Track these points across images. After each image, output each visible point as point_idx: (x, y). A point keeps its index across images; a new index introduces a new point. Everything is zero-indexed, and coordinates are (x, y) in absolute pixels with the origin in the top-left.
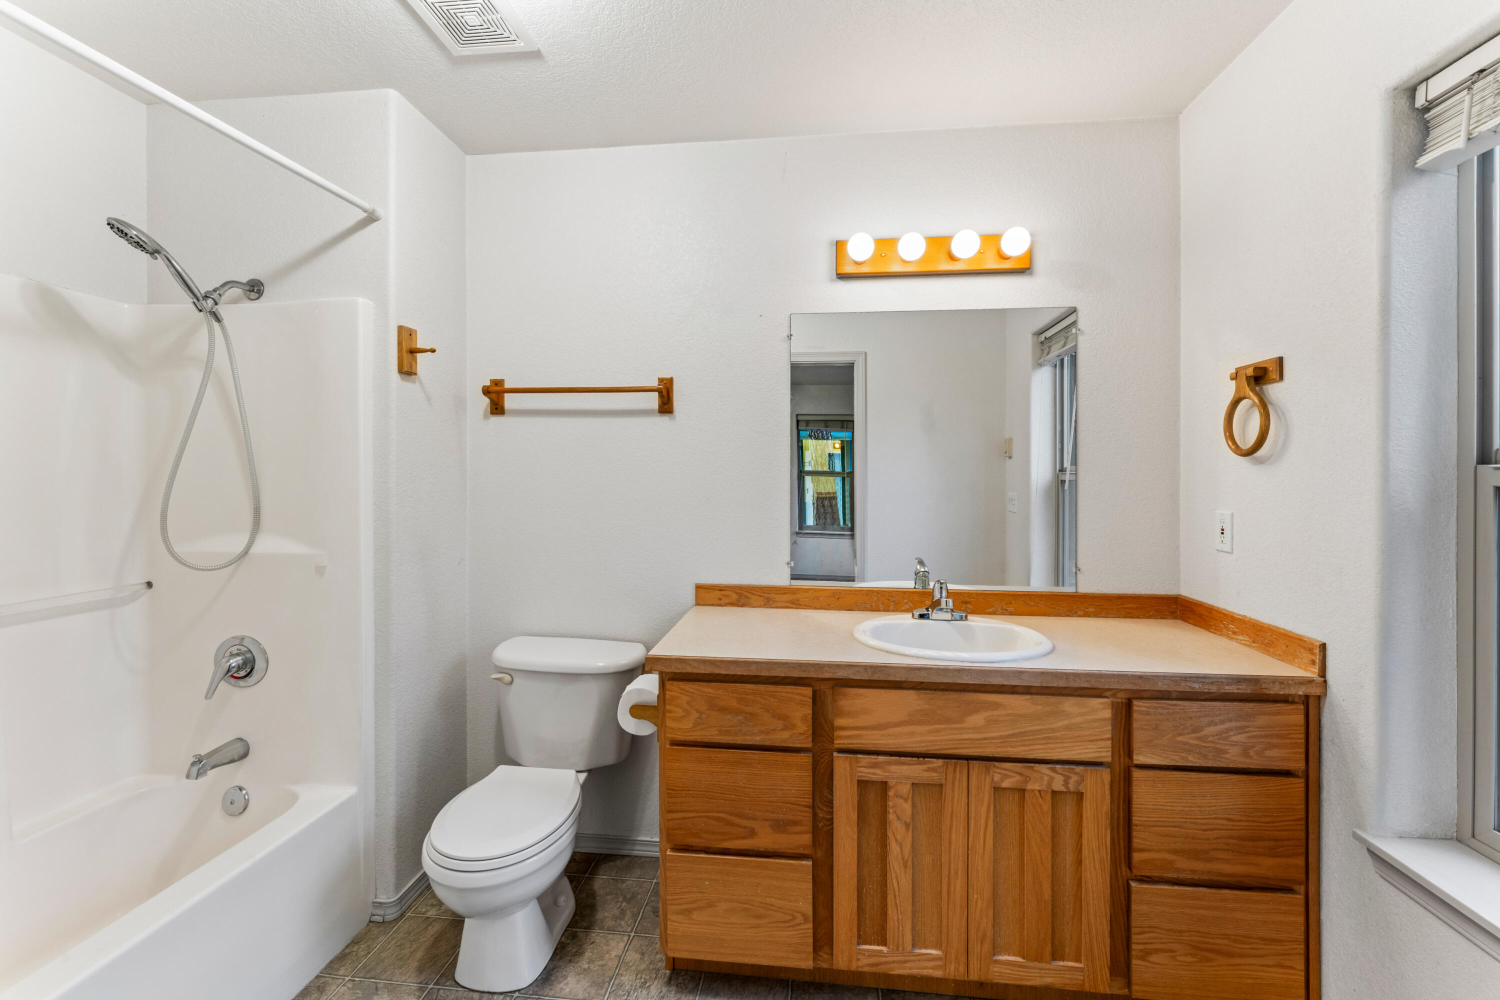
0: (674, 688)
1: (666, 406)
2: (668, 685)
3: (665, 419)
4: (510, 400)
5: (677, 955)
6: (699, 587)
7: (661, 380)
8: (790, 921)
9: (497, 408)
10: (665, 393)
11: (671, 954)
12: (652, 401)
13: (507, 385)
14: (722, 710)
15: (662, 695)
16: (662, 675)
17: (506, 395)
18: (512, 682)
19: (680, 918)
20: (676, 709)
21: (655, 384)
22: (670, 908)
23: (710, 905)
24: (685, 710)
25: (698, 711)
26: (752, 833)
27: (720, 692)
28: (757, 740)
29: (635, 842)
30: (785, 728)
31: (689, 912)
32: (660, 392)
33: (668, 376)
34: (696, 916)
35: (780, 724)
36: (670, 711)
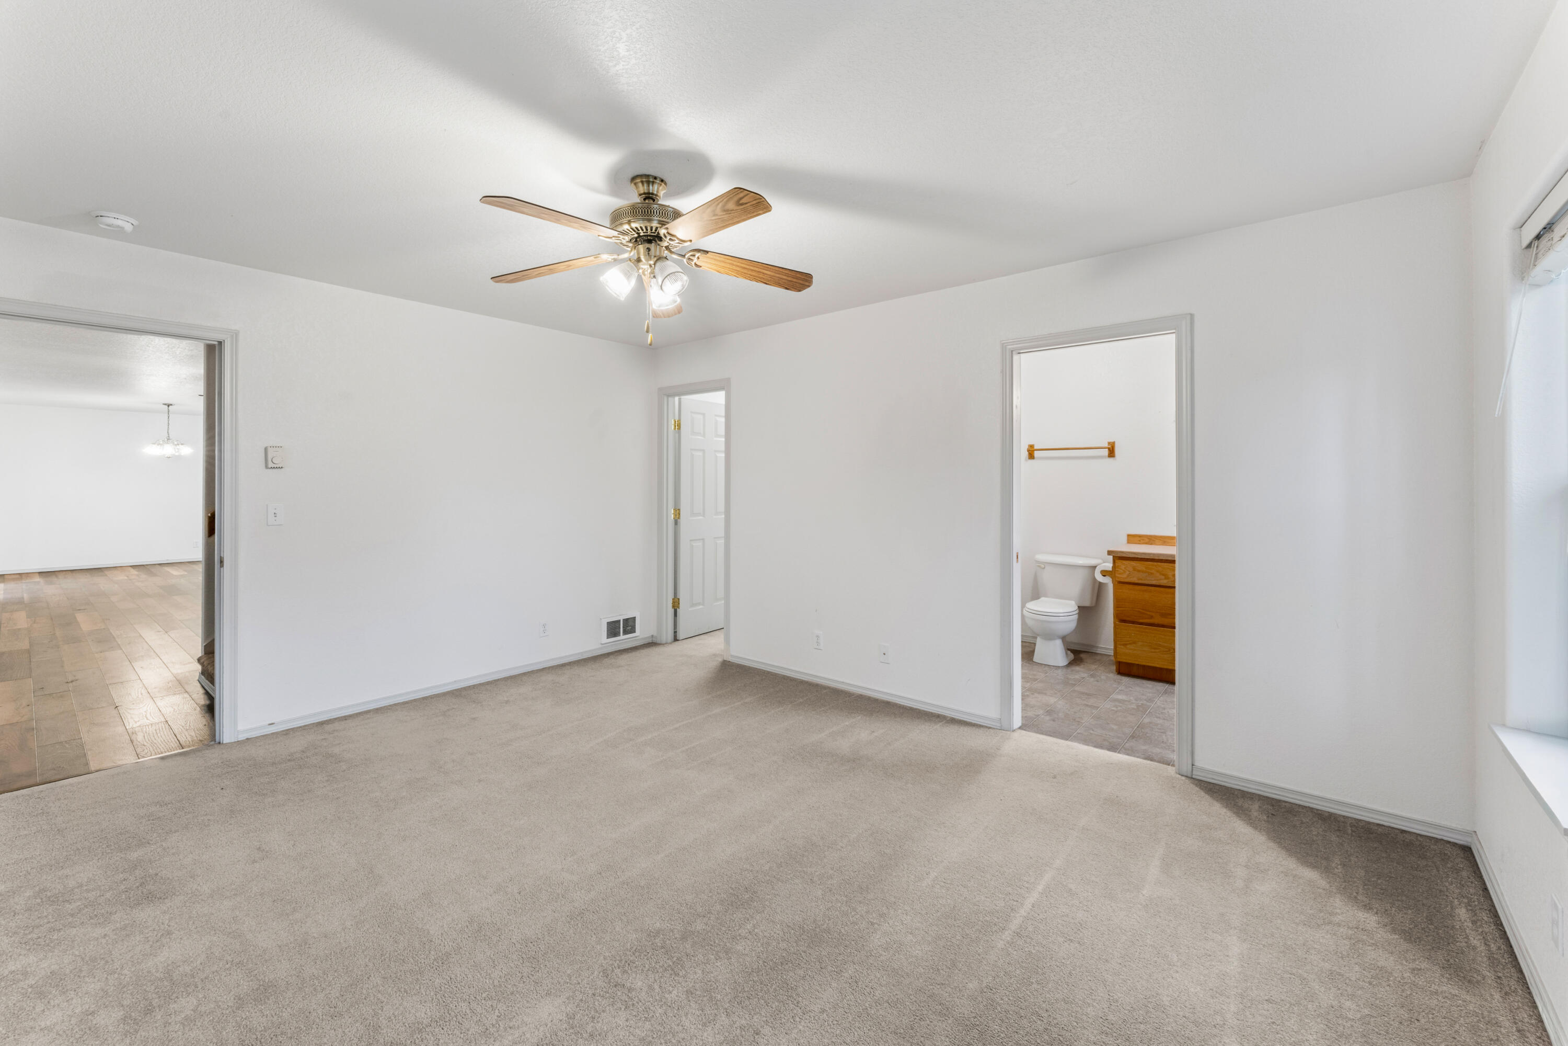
0: (1119, 562)
1: (1112, 453)
2: (1117, 561)
3: (1111, 459)
4: (1036, 454)
5: (1121, 660)
6: (1129, 536)
7: (1109, 443)
8: (1168, 651)
9: (1031, 456)
10: (1111, 449)
11: (1119, 660)
12: (1106, 452)
13: (1035, 448)
14: (1139, 571)
15: (1114, 567)
16: (1114, 557)
17: (1035, 452)
18: (1044, 568)
19: (1122, 647)
20: (1119, 570)
21: (1106, 445)
22: (1118, 643)
23: (1134, 643)
24: (1123, 571)
25: (1129, 571)
26: (1152, 617)
27: (1138, 564)
28: (1154, 582)
29: (1097, 647)
30: (1166, 578)
31: (1126, 644)
32: (1109, 449)
33: (1113, 441)
34: (1128, 646)
35: (1163, 577)
36: (1117, 571)
